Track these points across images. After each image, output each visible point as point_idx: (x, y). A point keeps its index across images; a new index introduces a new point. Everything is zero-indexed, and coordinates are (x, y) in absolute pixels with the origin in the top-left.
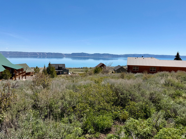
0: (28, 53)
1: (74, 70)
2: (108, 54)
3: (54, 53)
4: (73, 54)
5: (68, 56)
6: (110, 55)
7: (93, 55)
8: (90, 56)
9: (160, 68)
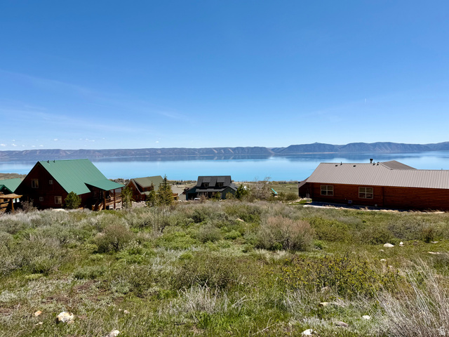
0: (195, 150)
1: (291, 186)
2: (389, 144)
3: (249, 148)
4: (292, 148)
5: (279, 152)
6: (397, 145)
7: (344, 146)
8: (337, 150)
9: (384, 190)
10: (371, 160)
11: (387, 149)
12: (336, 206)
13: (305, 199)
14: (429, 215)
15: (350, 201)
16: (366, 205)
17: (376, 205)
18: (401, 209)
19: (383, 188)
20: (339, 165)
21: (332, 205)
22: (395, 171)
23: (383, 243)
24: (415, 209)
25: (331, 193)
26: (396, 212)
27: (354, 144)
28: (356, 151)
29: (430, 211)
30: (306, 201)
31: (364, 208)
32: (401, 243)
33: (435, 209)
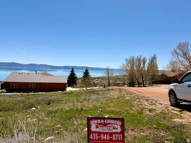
2: (46, 65)
6: (49, 66)
7: (27, 65)
8: (23, 67)
9: (40, 84)
10: (36, 71)
11: (45, 67)
12: (18, 93)
13: (3, 90)
14: (55, 93)
15: (26, 90)
16: (32, 91)
17: (37, 91)
18: (46, 91)
19: (40, 83)
20: (21, 73)
21: (16, 92)
22: (45, 76)
23: (31, 108)
24: (51, 91)
25: (17, 86)
26: (44, 93)
27: (31, 64)
28: (32, 67)
29: (56, 91)
30: (4, 91)
31: (31, 92)
32: (39, 107)
33: (58, 90)
